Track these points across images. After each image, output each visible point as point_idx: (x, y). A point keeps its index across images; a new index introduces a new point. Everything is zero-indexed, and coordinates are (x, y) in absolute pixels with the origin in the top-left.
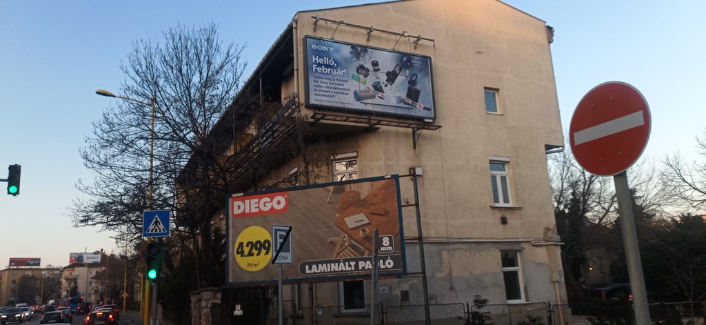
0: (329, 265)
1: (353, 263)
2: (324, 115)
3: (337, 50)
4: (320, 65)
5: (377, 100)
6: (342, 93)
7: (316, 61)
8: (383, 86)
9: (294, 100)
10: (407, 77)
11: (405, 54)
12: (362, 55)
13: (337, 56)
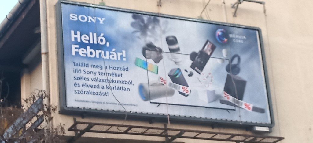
2: (91, 125)
3: (110, 22)
4: (82, 45)
5: (177, 98)
6: (119, 89)
7: (76, 39)
8: (186, 75)
9: (41, 102)
10: (223, 60)
11: (219, 25)
12: (150, 27)
13: (110, 31)
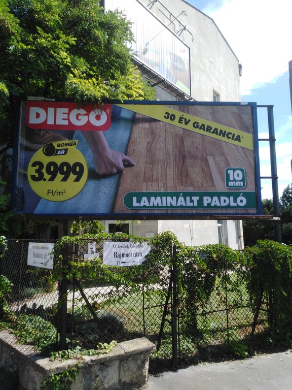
0: (164, 198)
1: (196, 199)
